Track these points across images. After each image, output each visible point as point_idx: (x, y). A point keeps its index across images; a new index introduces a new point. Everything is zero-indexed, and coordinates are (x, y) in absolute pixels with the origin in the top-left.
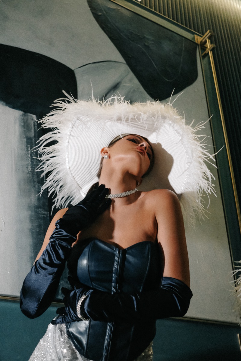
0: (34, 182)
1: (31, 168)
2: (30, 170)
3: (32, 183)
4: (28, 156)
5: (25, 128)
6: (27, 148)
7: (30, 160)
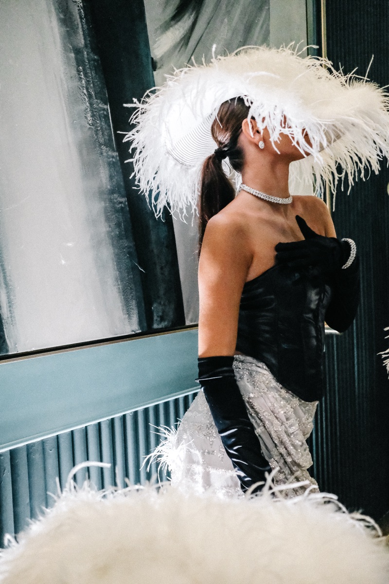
0: (100, 145)
1: (92, 117)
2: (90, 122)
3: (98, 148)
4: (83, 92)
5: (67, 26)
6: (79, 74)
7: (87, 99)
